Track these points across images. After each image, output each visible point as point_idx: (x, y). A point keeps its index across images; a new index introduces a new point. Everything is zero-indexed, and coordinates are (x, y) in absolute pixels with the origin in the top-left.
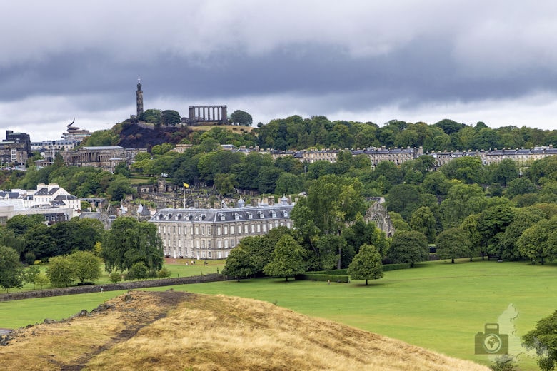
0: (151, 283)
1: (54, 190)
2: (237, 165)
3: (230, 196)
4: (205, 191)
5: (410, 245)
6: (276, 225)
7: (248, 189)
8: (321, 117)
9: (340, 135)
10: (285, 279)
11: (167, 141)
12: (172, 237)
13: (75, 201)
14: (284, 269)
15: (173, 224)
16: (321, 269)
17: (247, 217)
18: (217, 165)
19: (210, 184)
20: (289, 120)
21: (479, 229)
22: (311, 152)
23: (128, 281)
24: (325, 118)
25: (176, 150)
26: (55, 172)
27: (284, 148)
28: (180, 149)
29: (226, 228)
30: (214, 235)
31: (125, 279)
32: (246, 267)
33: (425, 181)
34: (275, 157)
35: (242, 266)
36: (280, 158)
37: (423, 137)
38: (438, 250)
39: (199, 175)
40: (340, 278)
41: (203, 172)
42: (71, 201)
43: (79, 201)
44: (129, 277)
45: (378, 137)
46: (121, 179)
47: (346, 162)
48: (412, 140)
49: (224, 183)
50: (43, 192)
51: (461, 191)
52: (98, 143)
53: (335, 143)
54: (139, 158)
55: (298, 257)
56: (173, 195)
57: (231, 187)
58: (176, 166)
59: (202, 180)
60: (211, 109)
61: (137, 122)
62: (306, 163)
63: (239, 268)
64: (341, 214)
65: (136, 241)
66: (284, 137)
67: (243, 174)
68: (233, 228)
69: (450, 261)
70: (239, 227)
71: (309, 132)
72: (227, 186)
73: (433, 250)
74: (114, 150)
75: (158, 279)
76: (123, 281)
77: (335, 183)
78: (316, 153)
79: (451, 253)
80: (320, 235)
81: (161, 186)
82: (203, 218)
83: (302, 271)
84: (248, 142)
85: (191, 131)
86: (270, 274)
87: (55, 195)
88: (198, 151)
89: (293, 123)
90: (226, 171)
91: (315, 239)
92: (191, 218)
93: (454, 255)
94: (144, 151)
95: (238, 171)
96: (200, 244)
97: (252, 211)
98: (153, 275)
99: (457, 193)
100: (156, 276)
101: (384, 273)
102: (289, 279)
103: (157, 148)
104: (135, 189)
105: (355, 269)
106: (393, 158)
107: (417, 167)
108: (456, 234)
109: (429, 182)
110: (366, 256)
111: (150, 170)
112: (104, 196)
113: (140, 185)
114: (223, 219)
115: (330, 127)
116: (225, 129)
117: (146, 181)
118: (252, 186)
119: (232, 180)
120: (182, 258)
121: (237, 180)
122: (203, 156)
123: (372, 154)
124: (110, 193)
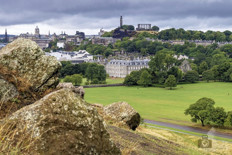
0: (99, 86)
1: (84, 52)
2: (149, 45)
3: (145, 56)
4: (137, 54)
5: (191, 75)
6: (144, 67)
7: (151, 54)
8: (181, 29)
9: (187, 35)
10: (144, 86)
11: (128, 36)
12: (114, 70)
13: (91, 56)
14: (143, 83)
15: (115, 66)
16: (158, 83)
17: (139, 64)
18: (142, 45)
19: (139, 51)
20: (170, 30)
21: (218, 70)
22: (176, 41)
23: (91, 85)
24: (183, 29)
25: (130, 39)
26: (88, 46)
27: (167, 39)
28: (131, 39)
29: (132, 67)
30: (128, 70)
31: (90, 84)
32: (131, 81)
33: (213, 52)
34: (163, 42)
35: (130, 81)
36: (164, 43)
37: (216, 37)
38: (202, 77)
39: (136, 48)
40: (163, 86)
41: (137, 47)
42: (90, 56)
43: (92, 56)
44: (91, 83)
45: (200, 36)
46: (109, 49)
47: (187, 45)
48: (212, 38)
49: (143, 51)
50: (81, 53)
51: (217, 56)
52: (106, 36)
53: (185, 38)
54: (117, 42)
55: (148, 79)
56: (126, 55)
57: (146, 53)
58: (128, 45)
59: (137, 50)
60: (146, 25)
61: (120, 29)
62: (173, 45)
63: (128, 81)
64: (165, 64)
65: (96, 71)
66: (168, 36)
67: (151, 48)
68: (134, 67)
69: (207, 81)
70: (137, 67)
71: (176, 34)
72: (144, 52)
73: (201, 77)
74: (109, 39)
75: (102, 84)
76: (90, 85)
77: (164, 53)
78: (177, 41)
79: (207, 78)
80: (158, 71)
81: (122, 52)
82: (124, 64)
83: (150, 84)
84: (155, 37)
85: (137, 33)
86: (139, 84)
87: (84, 54)
88: (137, 40)
89: (172, 31)
90: (145, 47)
91: (156, 72)
92: (120, 63)
93: (208, 79)
94: (120, 39)
95: (149, 47)
96: (123, 73)
97: (142, 62)
98: (101, 83)
99: (215, 57)
100: (101, 84)
101: (177, 85)
102: (146, 86)
103: (124, 38)
104: (113, 53)
105: (167, 83)
106: (204, 44)
107: (212, 47)
108: (209, 72)
109: (214, 53)
110: (171, 79)
111: (120, 46)
112: (103, 55)
113: (115, 51)
114: (131, 64)
115: (184, 32)
116: (148, 32)
117: (117, 50)
118: (153, 53)
119: (146, 50)
120: (117, 77)
121: (148, 50)
122: (137, 42)
123: (197, 42)
124: (105, 54)
